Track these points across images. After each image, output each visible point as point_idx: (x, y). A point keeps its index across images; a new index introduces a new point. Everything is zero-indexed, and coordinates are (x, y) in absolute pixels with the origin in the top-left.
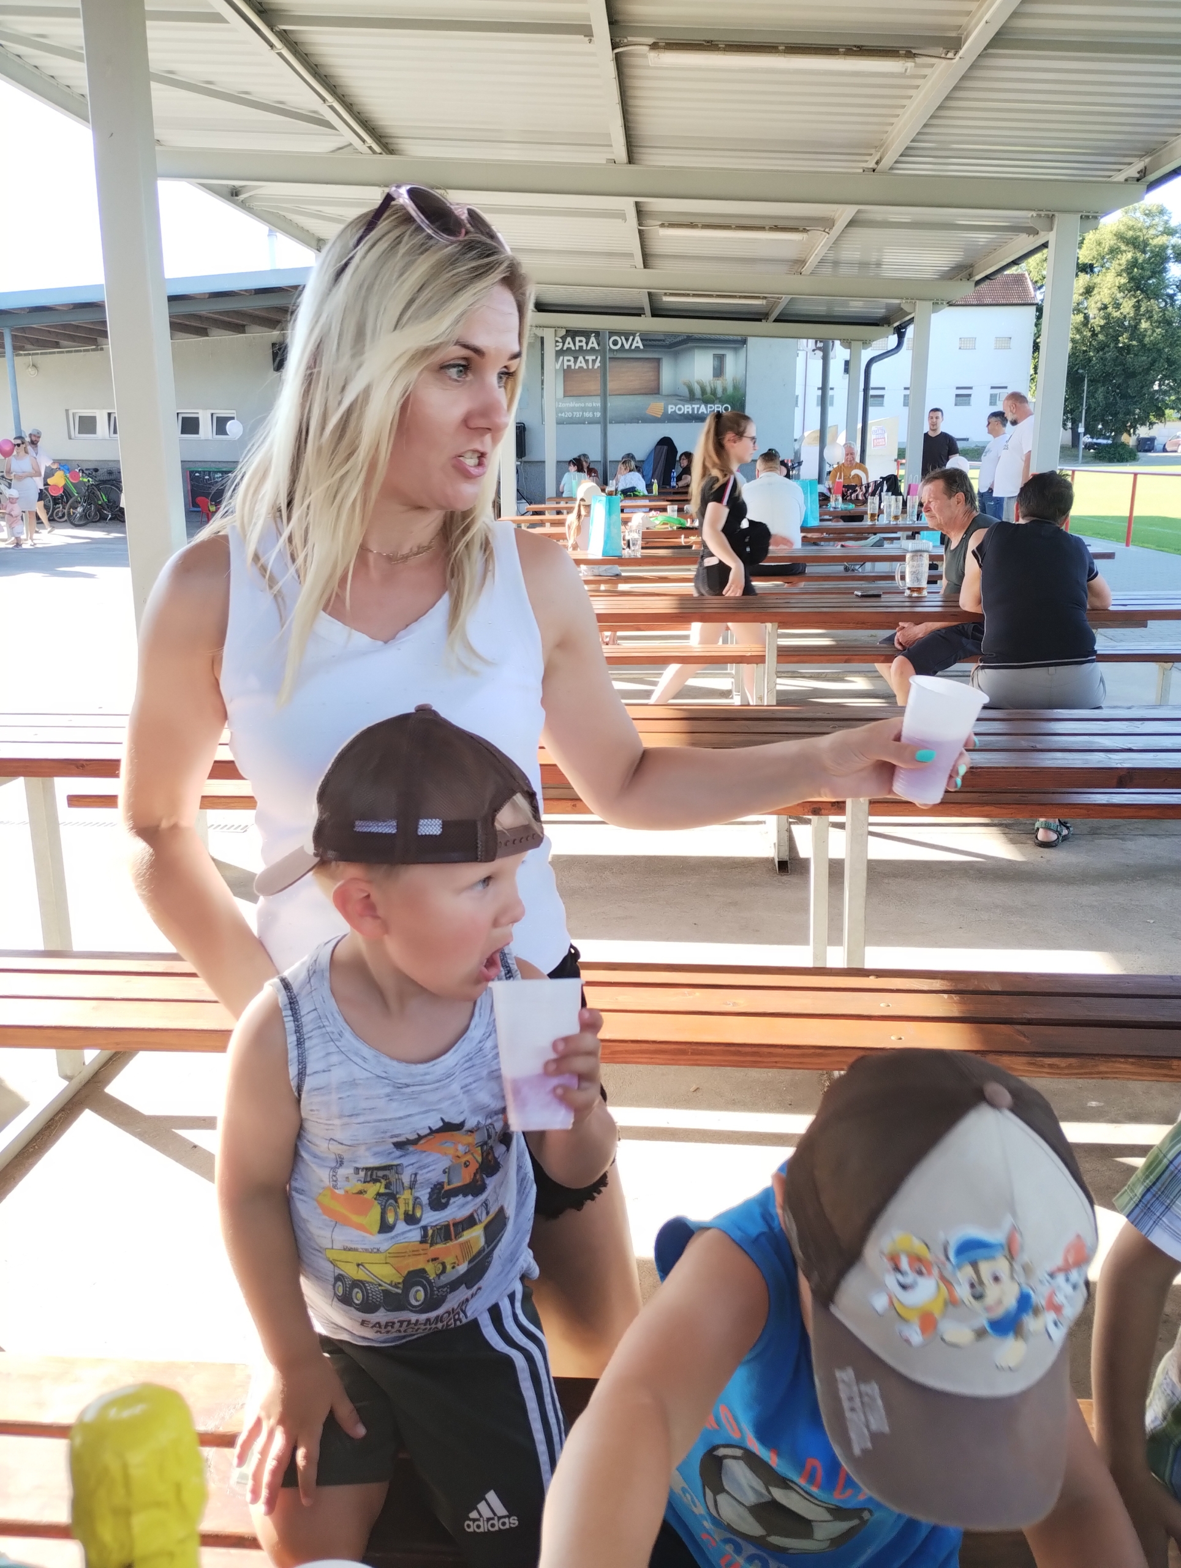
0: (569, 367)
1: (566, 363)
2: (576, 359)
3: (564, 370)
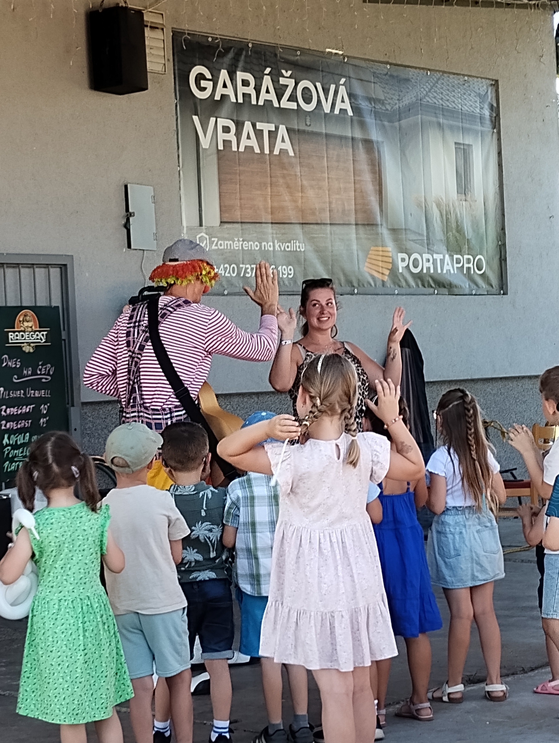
0: (227, 143)
1: (222, 136)
3: (218, 151)
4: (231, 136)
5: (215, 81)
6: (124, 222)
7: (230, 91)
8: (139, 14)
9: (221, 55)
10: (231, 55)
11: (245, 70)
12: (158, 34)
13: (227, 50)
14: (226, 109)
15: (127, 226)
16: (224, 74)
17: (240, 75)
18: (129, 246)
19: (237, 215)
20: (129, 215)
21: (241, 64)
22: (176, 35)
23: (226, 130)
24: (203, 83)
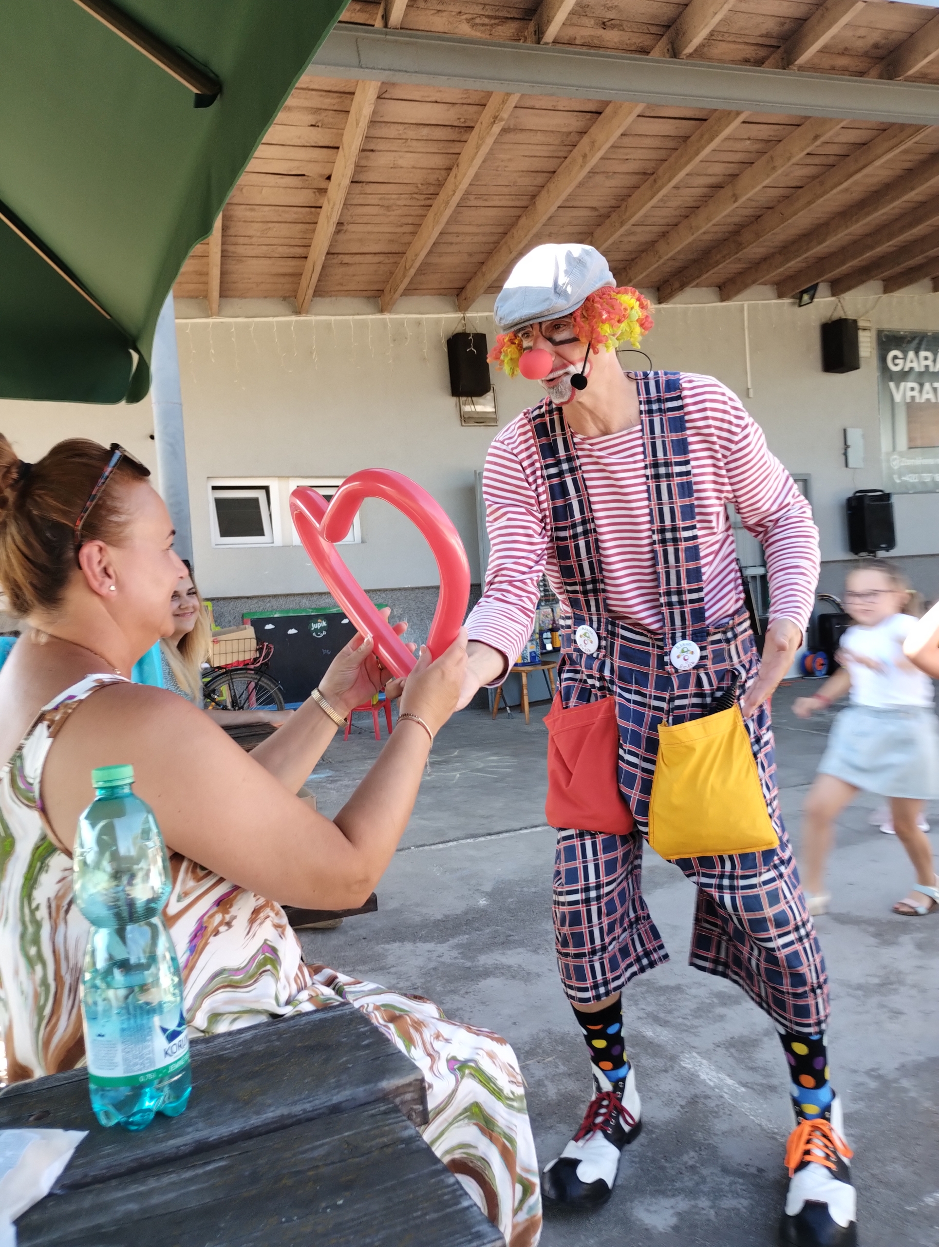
0: (913, 398)
1: (909, 394)
2: (921, 385)
3: (908, 404)
4: (915, 393)
5: (905, 358)
6: (843, 451)
7: (915, 365)
8: (855, 322)
9: (909, 342)
10: (916, 341)
11: (926, 350)
12: (867, 333)
13: (913, 339)
14: (912, 376)
15: (845, 454)
16: (911, 354)
17: (923, 354)
18: (847, 465)
19: (919, 443)
20: (846, 446)
21: (923, 347)
22: (880, 332)
23: (912, 389)
24: (897, 361)
